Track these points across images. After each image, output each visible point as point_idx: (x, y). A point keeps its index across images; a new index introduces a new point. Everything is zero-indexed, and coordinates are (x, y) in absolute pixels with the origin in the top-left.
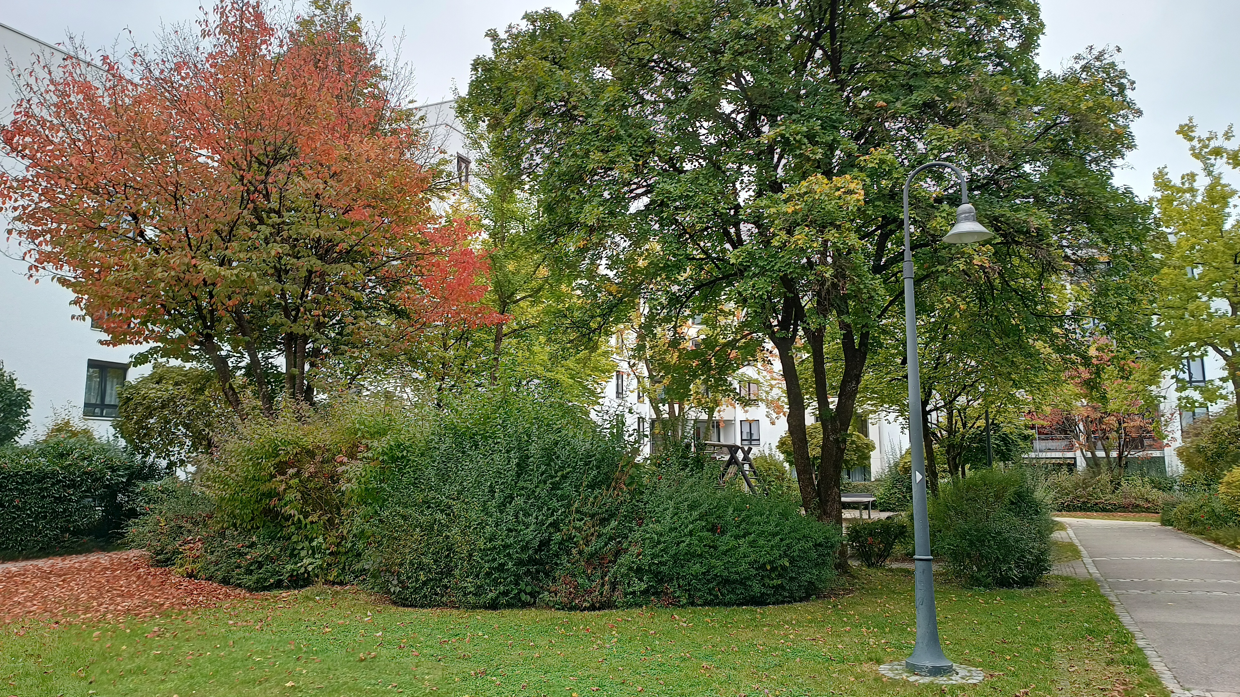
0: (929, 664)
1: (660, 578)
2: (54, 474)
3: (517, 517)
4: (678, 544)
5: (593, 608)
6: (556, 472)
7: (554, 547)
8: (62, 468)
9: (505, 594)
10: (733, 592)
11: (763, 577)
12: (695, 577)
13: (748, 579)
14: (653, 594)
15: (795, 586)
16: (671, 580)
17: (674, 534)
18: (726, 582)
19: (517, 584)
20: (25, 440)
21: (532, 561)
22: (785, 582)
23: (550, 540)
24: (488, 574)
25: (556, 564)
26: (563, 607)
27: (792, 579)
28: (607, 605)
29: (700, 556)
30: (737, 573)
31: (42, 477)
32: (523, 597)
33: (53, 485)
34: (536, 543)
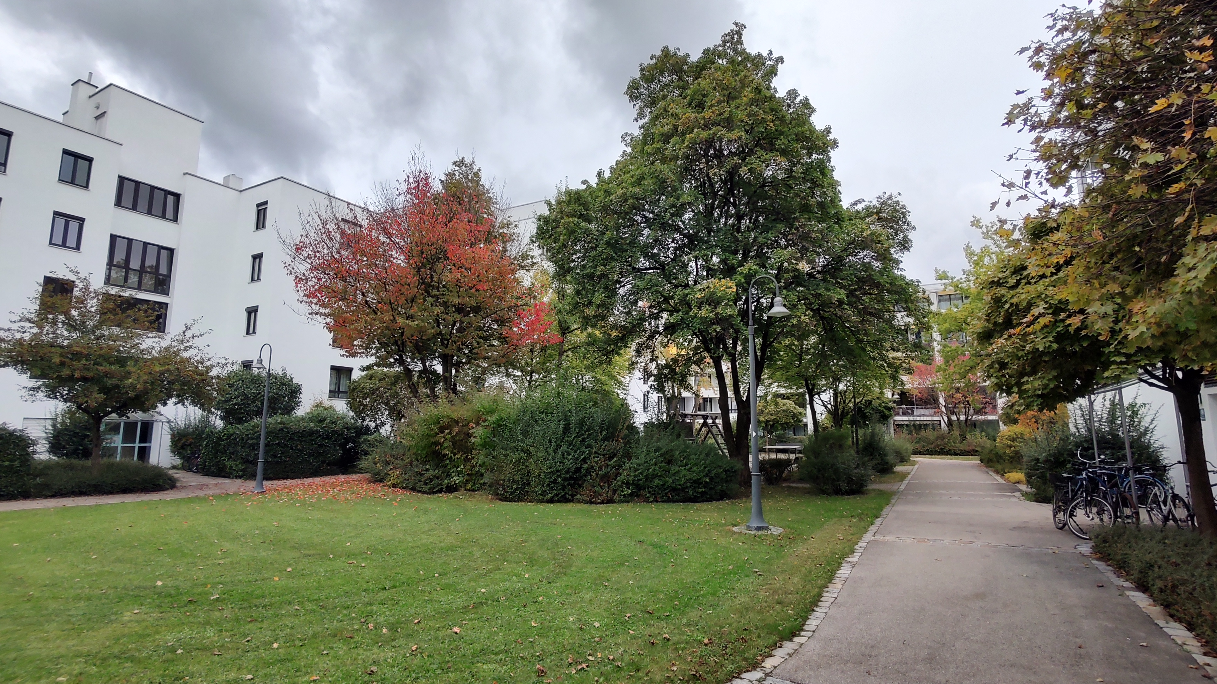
0: (756, 526)
1: (639, 487)
2: (318, 431)
3: (563, 455)
4: (648, 470)
5: (602, 503)
6: (585, 432)
7: (583, 471)
8: (321, 428)
9: (557, 495)
10: (678, 495)
11: (695, 487)
12: (657, 486)
13: (687, 488)
14: (636, 496)
15: (713, 492)
16: (644, 489)
17: (646, 464)
18: (674, 490)
19: (564, 490)
20: (301, 412)
21: (571, 478)
22: (707, 490)
23: (581, 467)
24: (548, 485)
25: (585, 480)
26: (586, 502)
27: (711, 489)
28: (610, 501)
29: (660, 476)
30: (680, 485)
31: (312, 433)
32: (567, 496)
33: (317, 438)
34: (573, 470)
